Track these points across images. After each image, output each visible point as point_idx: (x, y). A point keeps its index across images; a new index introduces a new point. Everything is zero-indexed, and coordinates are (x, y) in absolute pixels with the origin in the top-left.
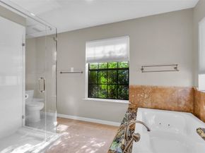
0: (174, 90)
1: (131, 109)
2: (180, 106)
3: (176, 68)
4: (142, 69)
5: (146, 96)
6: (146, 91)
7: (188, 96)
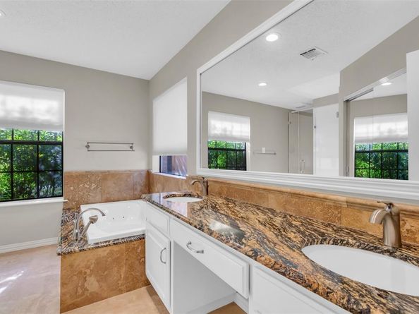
0: (129, 174)
1: (69, 209)
2: (136, 193)
3: (131, 147)
4: (88, 147)
5: (94, 186)
6: (93, 178)
7: (144, 180)
